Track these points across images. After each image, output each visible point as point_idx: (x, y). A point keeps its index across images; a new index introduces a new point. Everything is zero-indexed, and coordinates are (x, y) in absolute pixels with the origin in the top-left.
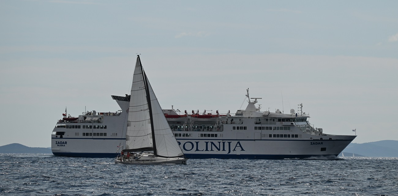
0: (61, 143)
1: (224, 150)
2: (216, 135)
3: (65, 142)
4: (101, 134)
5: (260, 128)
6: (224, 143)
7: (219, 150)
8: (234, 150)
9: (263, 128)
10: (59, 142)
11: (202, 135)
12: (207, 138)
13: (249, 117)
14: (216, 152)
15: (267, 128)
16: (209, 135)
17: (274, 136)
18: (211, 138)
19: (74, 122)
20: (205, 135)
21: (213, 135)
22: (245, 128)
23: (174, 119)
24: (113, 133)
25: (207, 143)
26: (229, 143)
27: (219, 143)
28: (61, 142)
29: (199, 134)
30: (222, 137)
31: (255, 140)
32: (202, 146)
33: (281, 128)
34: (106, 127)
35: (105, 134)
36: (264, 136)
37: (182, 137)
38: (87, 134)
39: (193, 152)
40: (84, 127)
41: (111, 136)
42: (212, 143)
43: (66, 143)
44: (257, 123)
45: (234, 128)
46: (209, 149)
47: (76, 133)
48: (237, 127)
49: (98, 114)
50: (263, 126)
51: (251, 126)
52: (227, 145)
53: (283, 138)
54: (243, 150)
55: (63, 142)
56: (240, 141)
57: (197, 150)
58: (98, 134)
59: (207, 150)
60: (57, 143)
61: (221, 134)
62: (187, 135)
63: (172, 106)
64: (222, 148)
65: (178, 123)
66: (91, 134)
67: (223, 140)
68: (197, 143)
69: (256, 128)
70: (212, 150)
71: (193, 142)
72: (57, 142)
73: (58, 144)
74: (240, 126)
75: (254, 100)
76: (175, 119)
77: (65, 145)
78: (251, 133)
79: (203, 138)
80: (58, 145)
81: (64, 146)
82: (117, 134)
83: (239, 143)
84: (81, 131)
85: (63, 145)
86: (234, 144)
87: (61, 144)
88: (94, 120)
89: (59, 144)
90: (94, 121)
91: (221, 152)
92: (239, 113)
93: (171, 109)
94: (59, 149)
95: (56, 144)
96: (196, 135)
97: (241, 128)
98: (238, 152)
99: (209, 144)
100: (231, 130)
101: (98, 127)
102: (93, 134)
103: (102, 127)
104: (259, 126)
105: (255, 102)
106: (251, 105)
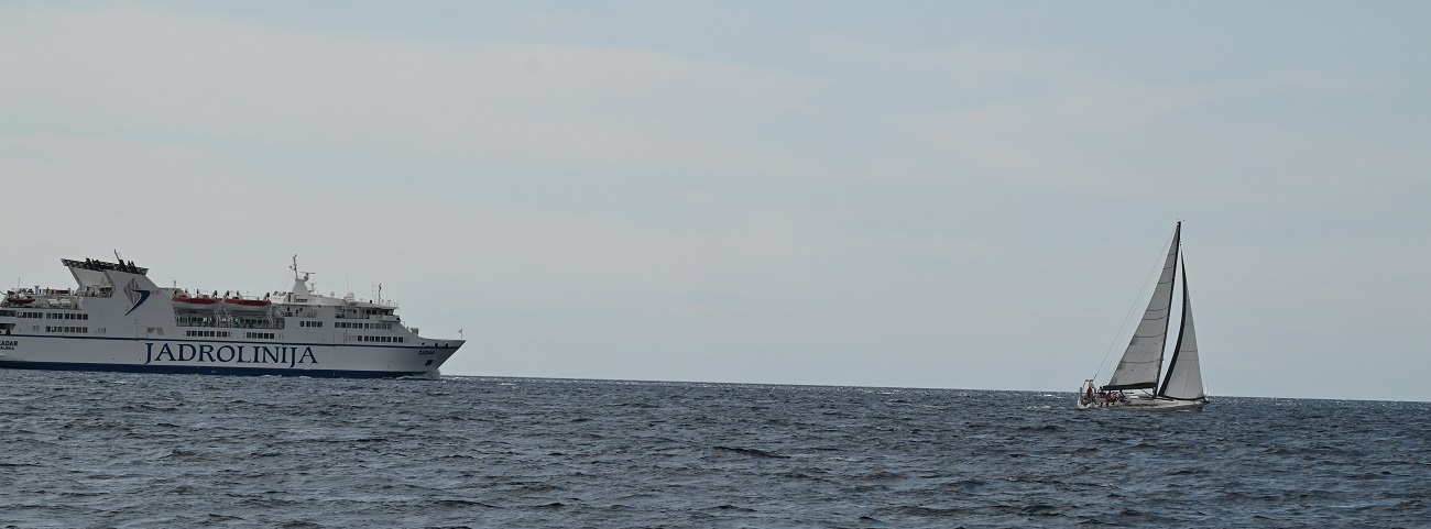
1: (284, 361)
2: (272, 336)
3: (13, 342)
4: (79, 330)
5: (344, 325)
6: (284, 349)
7: (276, 361)
8: (301, 362)
9: (349, 325)
10: (3, 342)
12: (258, 340)
13: (317, 306)
14: (271, 364)
15: (355, 325)
16: (260, 336)
17: (366, 339)
18: (263, 340)
19: (26, 307)
20: (254, 335)
21: (266, 336)
22: (320, 324)
24: (99, 329)
25: (257, 348)
26: (294, 349)
27: (277, 348)
28: (6, 342)
29: (244, 333)
30: (283, 338)
31: (334, 345)
32: (248, 353)
33: (378, 326)
34: (86, 317)
35: (85, 330)
36: (350, 339)
37: (216, 338)
38: (54, 329)
39: (234, 364)
40: (49, 315)
41: (96, 333)
42: (265, 349)
43: (16, 343)
44: (338, 317)
45: (302, 324)
46: (260, 359)
47: (35, 327)
50: (349, 321)
51: (329, 320)
52: (289, 352)
53: (380, 343)
54: (314, 361)
55: (10, 342)
56: (312, 348)
57: (240, 360)
58: (73, 329)
59: (256, 361)
61: (280, 334)
62: (225, 334)
64: (280, 359)
65: (193, 311)
66: (60, 329)
67: (283, 344)
68: (241, 348)
69: (337, 325)
70: (264, 361)
71: (235, 346)
74: (308, 320)
77: (15, 347)
78: (330, 332)
79: (251, 340)
80: (2, 348)
81: (13, 348)
82: (105, 329)
83: (309, 349)
84: (44, 323)
85: (10, 348)
86: (300, 351)
87: (6, 345)
88: (65, 304)
89: (3, 345)
90: (67, 306)
91: (279, 365)
94: (4, 354)
96: (239, 334)
97: (314, 324)
98: (308, 365)
99: (261, 351)
100: (298, 328)
101: (73, 317)
102: (63, 330)
103: (79, 317)
104: (341, 321)
105: (306, 278)
106: (300, 283)
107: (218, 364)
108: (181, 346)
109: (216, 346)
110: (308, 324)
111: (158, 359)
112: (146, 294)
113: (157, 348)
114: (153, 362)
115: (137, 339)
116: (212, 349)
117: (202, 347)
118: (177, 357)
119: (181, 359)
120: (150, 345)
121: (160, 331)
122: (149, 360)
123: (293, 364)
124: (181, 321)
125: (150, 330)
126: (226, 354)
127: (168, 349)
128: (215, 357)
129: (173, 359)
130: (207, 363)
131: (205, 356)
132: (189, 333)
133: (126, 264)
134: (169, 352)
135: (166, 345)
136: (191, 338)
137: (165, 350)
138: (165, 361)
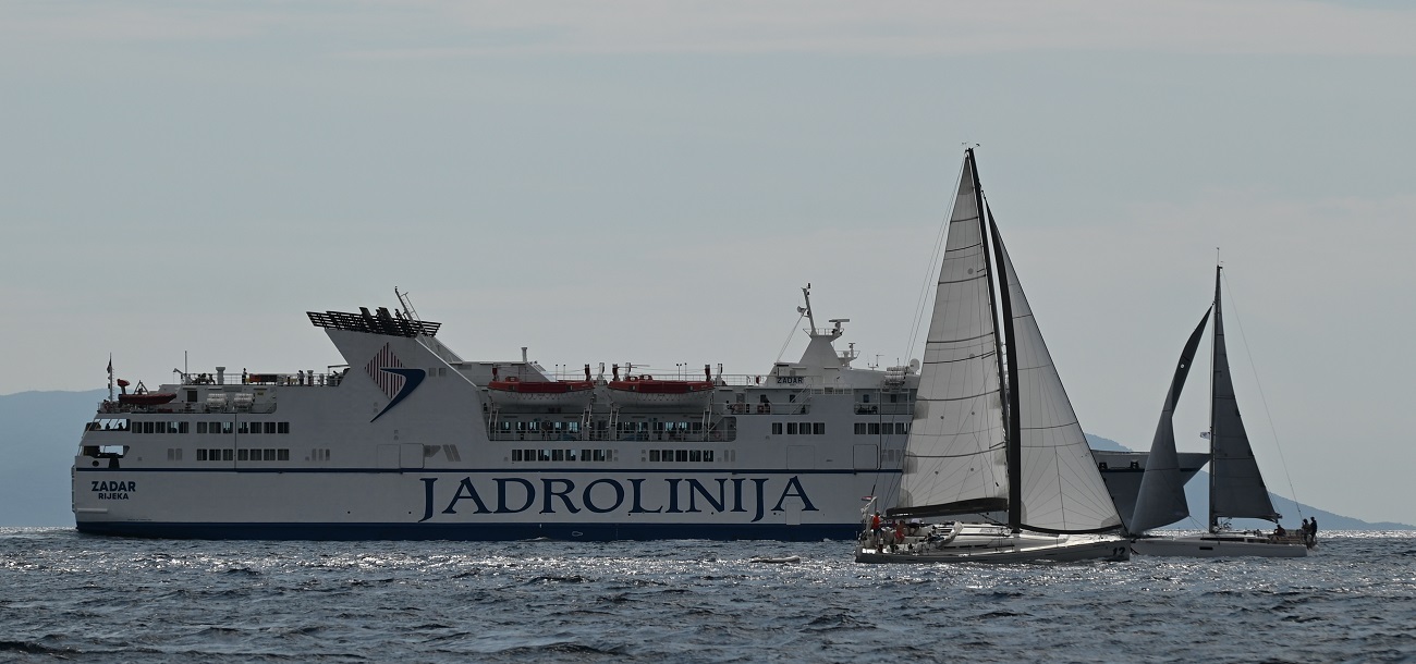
0: (114, 486)
1: (738, 508)
2: (709, 456)
3: (130, 483)
4: (269, 454)
6: (738, 483)
7: (720, 508)
8: (778, 508)
9: (887, 428)
10: (104, 483)
11: (654, 455)
12: (675, 465)
13: (829, 390)
14: (707, 515)
16: (682, 456)
18: (689, 465)
19: (161, 411)
20: (667, 455)
21: (696, 457)
22: (818, 429)
23: (547, 395)
24: (314, 451)
25: (674, 483)
26: (760, 483)
27: (722, 482)
28: (111, 483)
29: (644, 452)
30: (733, 459)
31: (855, 472)
32: (655, 493)
34: (284, 428)
35: (284, 454)
36: (891, 458)
37: (578, 464)
38: (214, 455)
39: (623, 516)
40: (201, 427)
41: (307, 459)
42: (694, 483)
43: (132, 486)
44: (861, 411)
45: (777, 428)
46: (683, 503)
47: (170, 452)
48: (789, 425)
49: (244, 381)
50: (887, 419)
51: (841, 420)
52: (749, 489)
54: (809, 507)
55: (123, 483)
56: (801, 477)
57: (637, 508)
58: (256, 454)
59: (674, 508)
60: (98, 487)
61: (726, 452)
62: (597, 455)
63: (524, 350)
64: (730, 502)
65: (553, 410)
66: (228, 454)
67: (735, 472)
68: (637, 484)
69: (859, 428)
70: (693, 509)
71: (622, 479)
72: (96, 483)
73: (100, 489)
74: (799, 420)
75: (833, 325)
76: (553, 395)
77: (129, 493)
78: (842, 445)
79: (661, 465)
80: (101, 496)
81: (126, 496)
82: (328, 452)
83: (795, 481)
84: (193, 441)
85: (119, 496)
86: (775, 486)
87: (111, 490)
88: (240, 402)
89: (104, 491)
90: (241, 407)
91: (728, 517)
92: (784, 373)
93: (520, 360)
94: (106, 510)
95: (94, 489)
96: (630, 454)
97: (805, 428)
98: (794, 515)
99: (684, 489)
100: (767, 437)
101: (255, 428)
102: (235, 454)
103: (270, 428)
104: (867, 419)
105: (836, 333)
106: (821, 343)
107: (585, 517)
108: (501, 483)
109: (581, 482)
110: (791, 429)
111: (450, 510)
112: (415, 378)
113: (446, 487)
114: (438, 518)
115: (401, 471)
116: (571, 486)
117: (548, 483)
118: (492, 504)
119: (502, 508)
120: (429, 483)
121: (452, 452)
122: (429, 513)
123: (760, 514)
124: (497, 431)
125: (428, 451)
126: (604, 496)
127: (471, 489)
128: (578, 501)
129: (482, 509)
130: (561, 515)
131: (556, 502)
132: (517, 455)
133: (373, 313)
134: (474, 496)
135: (467, 482)
136: (523, 464)
137: (465, 492)
138: (466, 513)
